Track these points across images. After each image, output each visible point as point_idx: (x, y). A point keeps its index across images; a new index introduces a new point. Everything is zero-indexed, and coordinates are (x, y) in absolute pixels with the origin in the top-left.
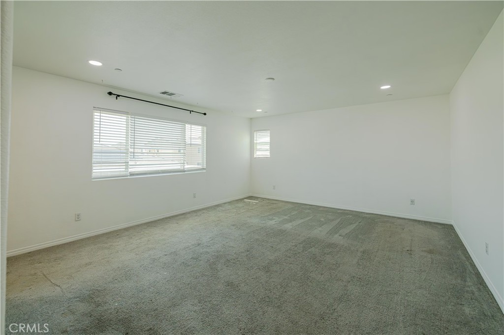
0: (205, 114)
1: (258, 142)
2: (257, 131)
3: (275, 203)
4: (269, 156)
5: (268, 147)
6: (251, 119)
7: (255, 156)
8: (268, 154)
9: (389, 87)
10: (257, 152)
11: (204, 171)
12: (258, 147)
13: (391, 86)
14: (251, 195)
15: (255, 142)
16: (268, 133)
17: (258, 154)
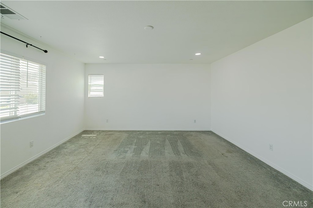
0: (46, 51)
1: (92, 84)
2: (91, 75)
3: (112, 134)
4: (103, 96)
5: (102, 88)
6: (85, 64)
7: (89, 96)
8: (101, 94)
9: (200, 54)
10: (91, 92)
11: (44, 114)
12: (92, 88)
13: (201, 54)
14: (85, 129)
15: (89, 84)
16: (102, 77)
17: (92, 94)
